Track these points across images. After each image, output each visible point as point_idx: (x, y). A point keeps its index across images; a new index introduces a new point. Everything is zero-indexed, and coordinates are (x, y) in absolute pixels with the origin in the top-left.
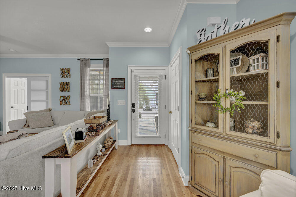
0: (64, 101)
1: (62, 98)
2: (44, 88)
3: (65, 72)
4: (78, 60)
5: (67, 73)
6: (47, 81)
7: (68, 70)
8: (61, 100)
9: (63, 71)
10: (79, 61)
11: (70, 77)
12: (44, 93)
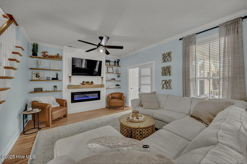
0: (165, 86)
1: (164, 82)
2: (149, 74)
3: (167, 57)
4: (180, 39)
5: (168, 57)
6: (151, 68)
7: (169, 54)
8: (163, 84)
9: (164, 56)
10: (182, 40)
11: (171, 61)
12: (150, 78)
